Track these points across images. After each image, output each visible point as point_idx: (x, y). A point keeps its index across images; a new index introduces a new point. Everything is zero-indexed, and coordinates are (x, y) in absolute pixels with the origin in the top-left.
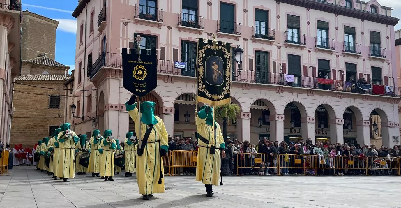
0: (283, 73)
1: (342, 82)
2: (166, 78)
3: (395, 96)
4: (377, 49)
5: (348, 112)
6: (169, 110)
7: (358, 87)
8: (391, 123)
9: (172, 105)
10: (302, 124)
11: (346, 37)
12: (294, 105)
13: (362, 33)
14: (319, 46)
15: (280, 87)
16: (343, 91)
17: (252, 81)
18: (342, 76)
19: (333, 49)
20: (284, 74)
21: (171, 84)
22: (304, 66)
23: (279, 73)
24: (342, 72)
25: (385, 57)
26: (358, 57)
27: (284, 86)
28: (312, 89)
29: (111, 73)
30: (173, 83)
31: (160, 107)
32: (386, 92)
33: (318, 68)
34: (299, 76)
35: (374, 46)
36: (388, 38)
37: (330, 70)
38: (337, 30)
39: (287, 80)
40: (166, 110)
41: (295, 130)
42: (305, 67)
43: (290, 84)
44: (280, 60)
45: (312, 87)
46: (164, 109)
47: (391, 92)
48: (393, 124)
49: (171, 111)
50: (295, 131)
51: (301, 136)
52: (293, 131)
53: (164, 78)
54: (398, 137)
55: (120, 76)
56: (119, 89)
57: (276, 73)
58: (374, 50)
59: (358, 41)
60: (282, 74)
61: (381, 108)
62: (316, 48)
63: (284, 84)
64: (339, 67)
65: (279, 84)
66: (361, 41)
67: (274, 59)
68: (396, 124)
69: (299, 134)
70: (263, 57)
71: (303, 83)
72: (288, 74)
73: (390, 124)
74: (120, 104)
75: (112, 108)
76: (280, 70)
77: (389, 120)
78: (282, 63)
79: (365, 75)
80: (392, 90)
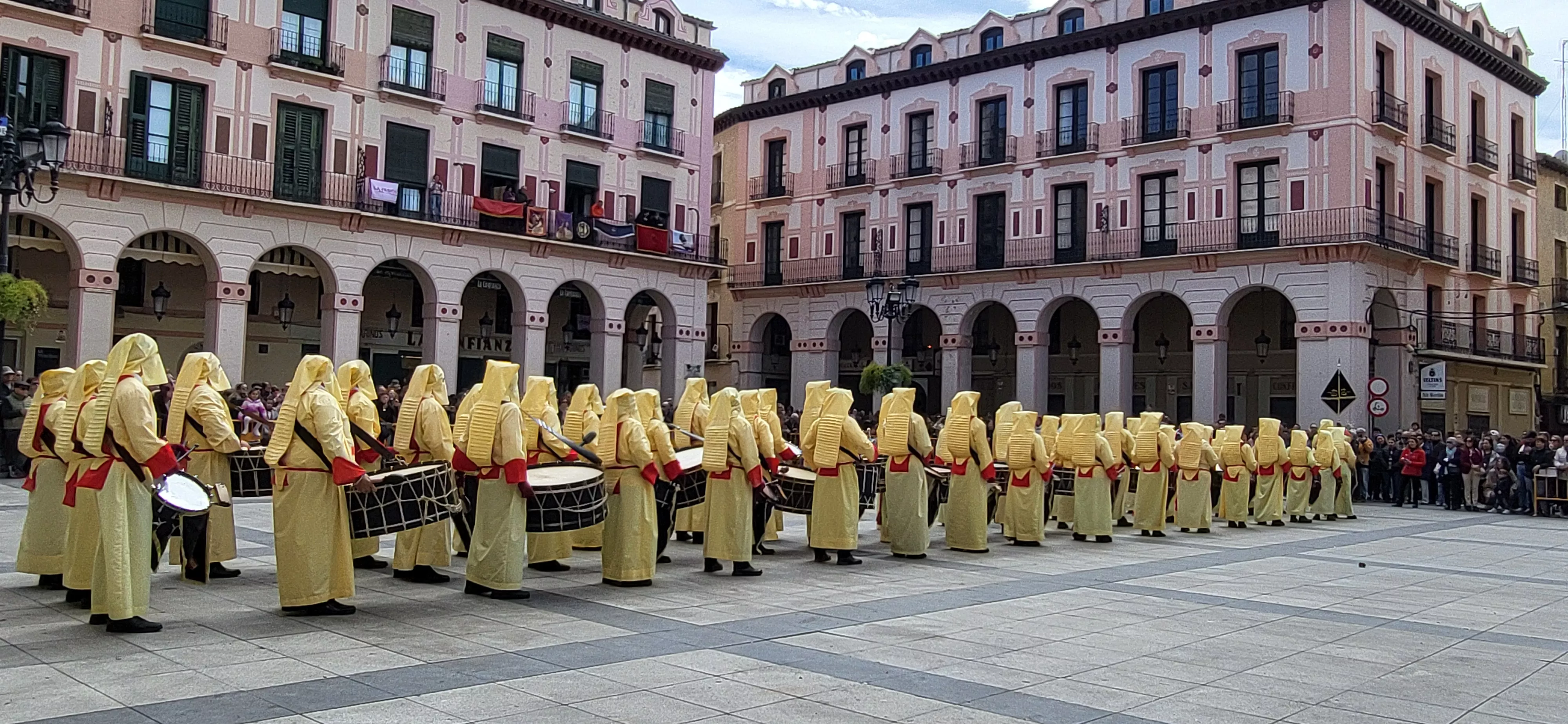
1: (550, 213)
4: (662, 130)
5: (566, 293)
7: (595, 229)
8: (685, 330)
11: (575, 88)
13: (622, 83)
14: (488, 107)
15: (353, 214)
16: (548, 238)
17: (259, 192)
18: (553, 198)
19: (532, 119)
20: (370, 180)
22: (437, 160)
23: (355, 173)
24: (553, 184)
25: (681, 154)
26: (604, 146)
27: (363, 213)
32: (673, 248)
33: (482, 170)
35: (655, 123)
36: (694, 103)
37: (518, 176)
38: (548, 66)
39: (375, 195)
42: (442, 165)
44: (360, 136)
45: (455, 221)
47: (687, 248)
48: (688, 333)
54: (698, 367)
57: (344, 173)
58: (653, 134)
59: (608, 106)
60: (364, 178)
62: (477, 112)
63: (365, 207)
64: (546, 169)
65: (349, 207)
66: (618, 104)
67: (340, 133)
68: (697, 333)
70: (307, 123)
72: (387, 179)
73: (681, 332)
76: (358, 164)
77: (680, 321)
78: (367, 146)
79: (621, 196)
80: (690, 243)
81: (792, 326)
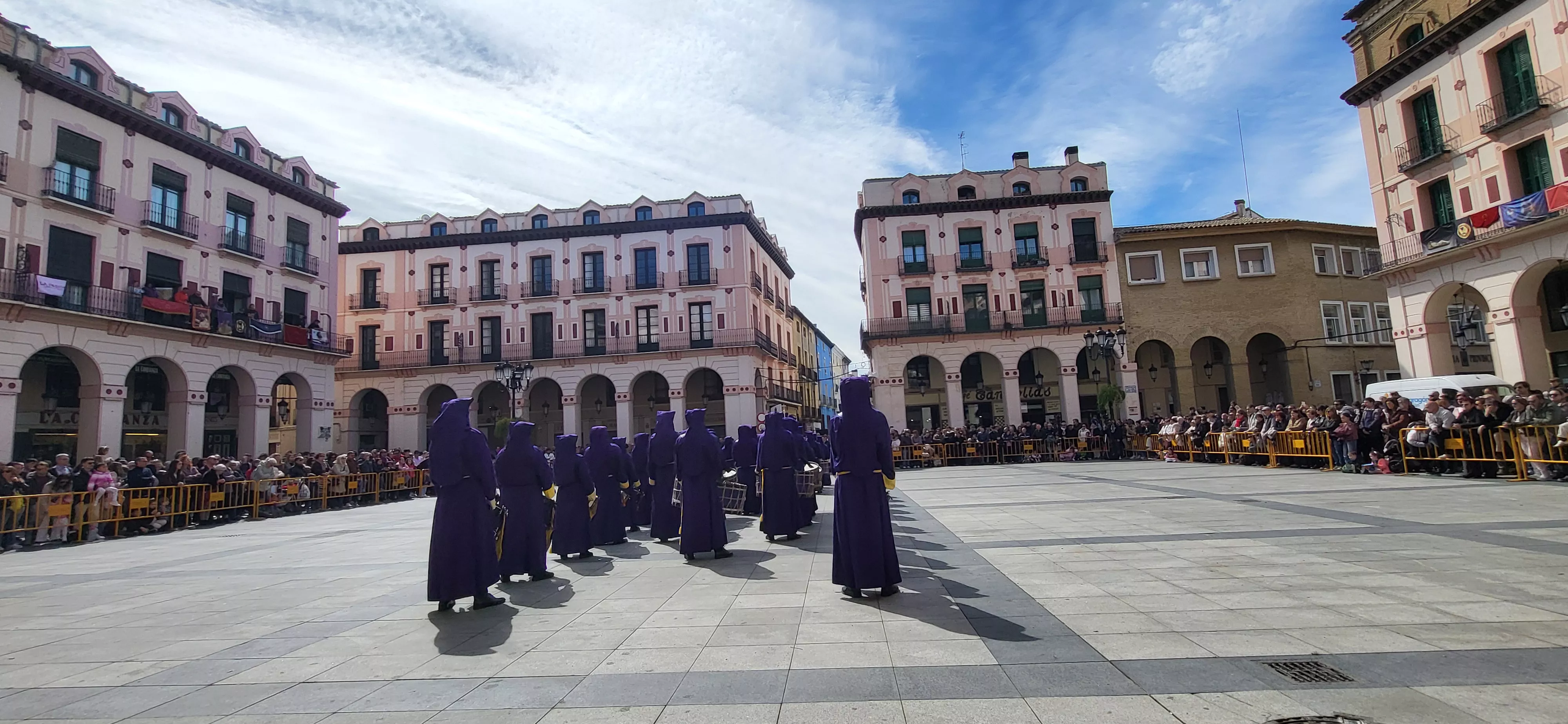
0: (28, 270)
3: (330, 350)
4: (300, 256)
5: (220, 376)
7: (251, 326)
8: (318, 402)
10: (82, 402)
11: (230, 217)
12: (60, 354)
13: (268, 217)
14: (153, 224)
15: (13, 305)
16: (210, 331)
18: (213, 300)
19: (195, 237)
20: (32, 275)
22: (102, 262)
23: (14, 267)
24: (213, 289)
25: (317, 274)
26: (256, 264)
27: (27, 305)
28: (124, 320)
33: (147, 274)
34: (86, 286)
35: (294, 249)
36: (324, 238)
38: (208, 197)
39: (42, 289)
41: (57, 416)
42: (107, 268)
43: (51, 300)
44: (21, 236)
45: (124, 315)
47: (323, 343)
48: (321, 404)
50: (57, 419)
51: (75, 431)
52: (49, 419)
54: (329, 428)
58: (293, 258)
59: (258, 232)
60: (25, 273)
61: (299, 372)
62: (143, 226)
63: (28, 299)
64: (206, 278)
65: (9, 298)
66: (266, 232)
68: (328, 404)
69: (71, 426)
71: (95, 303)
72: (48, 275)
73: (316, 404)
76: (18, 261)
77: (315, 395)
78: (27, 245)
79: (268, 302)
80: (325, 339)
81: (388, 397)
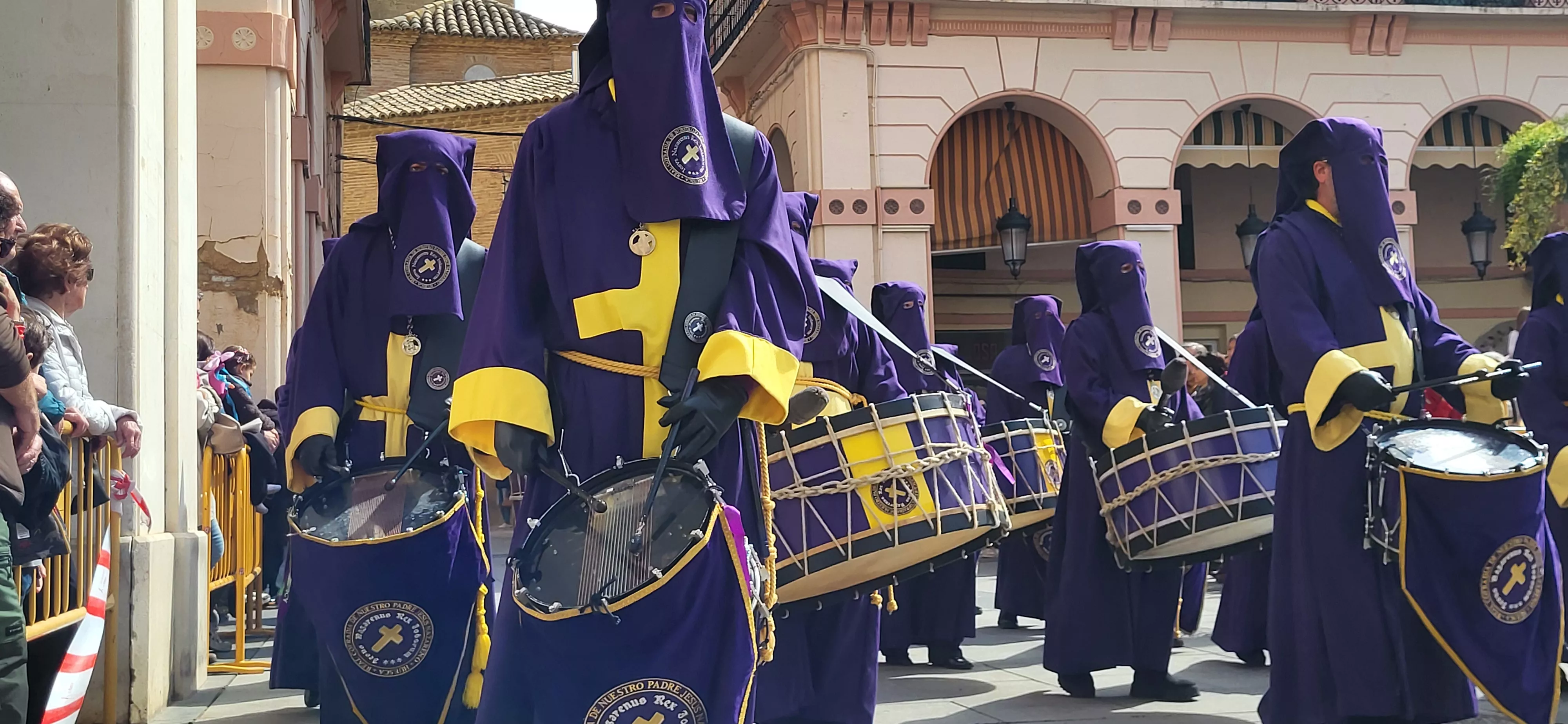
2: (1119, 25)
6: (1148, 203)
9: (1164, 176)
21: (1147, 57)
29: (820, 22)
30: (1164, 49)
31: (1095, 195)
40: (1134, 207)
46: (1121, 200)
49: (1162, 207)
53: (1113, 25)
55: (869, 30)
56: (871, 108)
74: (878, 190)
75: (840, 212)
